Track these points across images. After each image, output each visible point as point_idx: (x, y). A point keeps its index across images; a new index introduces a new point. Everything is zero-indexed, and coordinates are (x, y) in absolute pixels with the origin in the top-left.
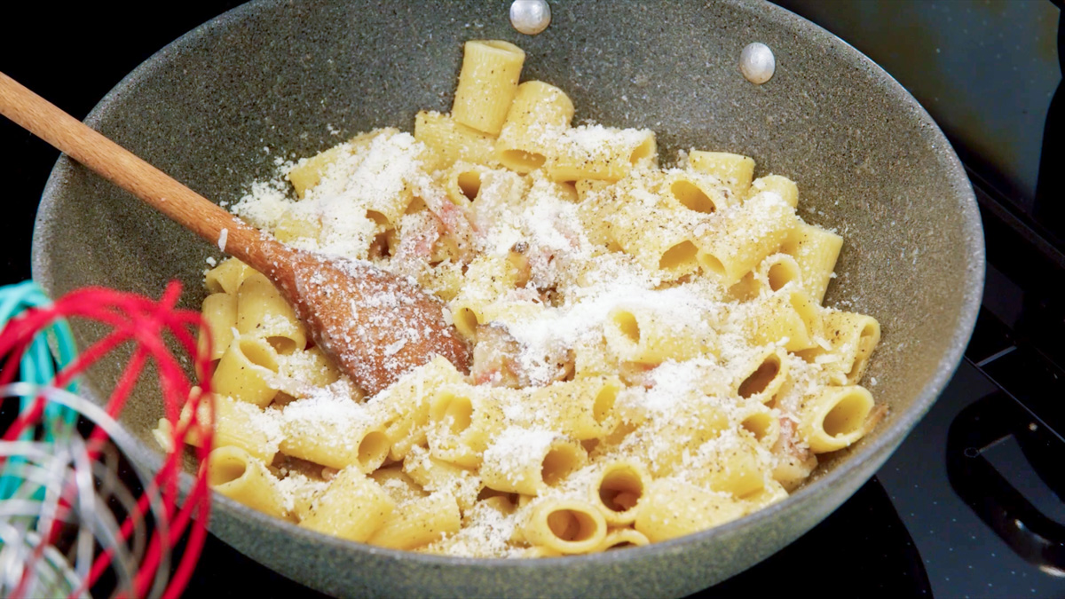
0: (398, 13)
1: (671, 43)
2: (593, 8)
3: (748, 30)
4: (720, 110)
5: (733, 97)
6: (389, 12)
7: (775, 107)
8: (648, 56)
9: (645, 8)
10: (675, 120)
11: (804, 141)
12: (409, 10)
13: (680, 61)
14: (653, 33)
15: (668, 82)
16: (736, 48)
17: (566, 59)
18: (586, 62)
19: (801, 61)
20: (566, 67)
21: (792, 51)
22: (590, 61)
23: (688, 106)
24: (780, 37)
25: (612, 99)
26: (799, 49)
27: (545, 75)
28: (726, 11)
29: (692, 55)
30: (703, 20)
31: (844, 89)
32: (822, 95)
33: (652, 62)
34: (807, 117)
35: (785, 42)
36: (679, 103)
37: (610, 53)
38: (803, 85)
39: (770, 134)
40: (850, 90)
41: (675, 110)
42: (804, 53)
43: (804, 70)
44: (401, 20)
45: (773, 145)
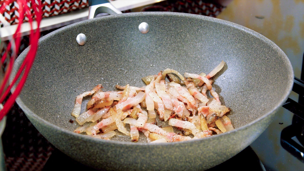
0: (52, 49)
1: (118, 33)
2: (96, 32)
3: (138, 21)
4: (138, 45)
5: (140, 40)
6: (50, 49)
7: (153, 37)
8: (114, 39)
9: (109, 27)
10: (127, 53)
11: (165, 41)
12: (54, 47)
13: (123, 37)
14: (113, 33)
15: (122, 44)
16: (136, 27)
17: (94, 48)
18: (99, 47)
19: (157, 22)
20: (95, 51)
21: (153, 20)
22: (100, 47)
23: (129, 48)
24: (148, 19)
25: (109, 54)
26: (155, 19)
27: (90, 55)
28: (131, 18)
29: (125, 34)
30: (125, 24)
31: (172, 23)
32: (166, 28)
33: (116, 40)
34: (164, 35)
35: (150, 19)
36: (127, 48)
37: (104, 42)
38: (159, 28)
39: (155, 44)
40: (174, 22)
41: (126, 50)
42: (157, 19)
43: (158, 24)
44: (53, 51)
45: (157, 46)
